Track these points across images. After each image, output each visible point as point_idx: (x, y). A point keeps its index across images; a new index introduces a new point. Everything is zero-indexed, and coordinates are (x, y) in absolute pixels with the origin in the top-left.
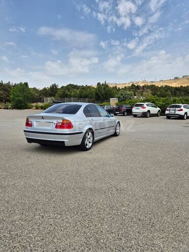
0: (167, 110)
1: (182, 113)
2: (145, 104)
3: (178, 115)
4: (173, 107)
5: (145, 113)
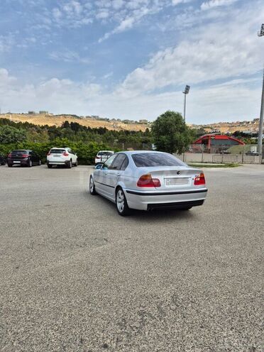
0: (98, 158)
2: (67, 150)
5: (69, 162)
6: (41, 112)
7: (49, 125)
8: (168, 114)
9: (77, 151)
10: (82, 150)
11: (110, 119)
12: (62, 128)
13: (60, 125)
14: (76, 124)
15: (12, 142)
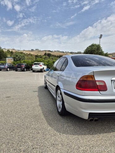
6: (36, 49)
7: (39, 55)
8: (93, 45)
9: (47, 64)
10: (49, 64)
11: (64, 52)
12: (44, 56)
13: (43, 55)
14: (50, 54)
15: (19, 60)
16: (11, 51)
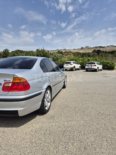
0: (87, 66)
1: (96, 67)
2: (72, 62)
3: (94, 69)
4: (90, 63)
5: (72, 68)
6: (86, 47)
7: (87, 52)
13: (92, 52)
15: (56, 60)
16: (61, 51)
